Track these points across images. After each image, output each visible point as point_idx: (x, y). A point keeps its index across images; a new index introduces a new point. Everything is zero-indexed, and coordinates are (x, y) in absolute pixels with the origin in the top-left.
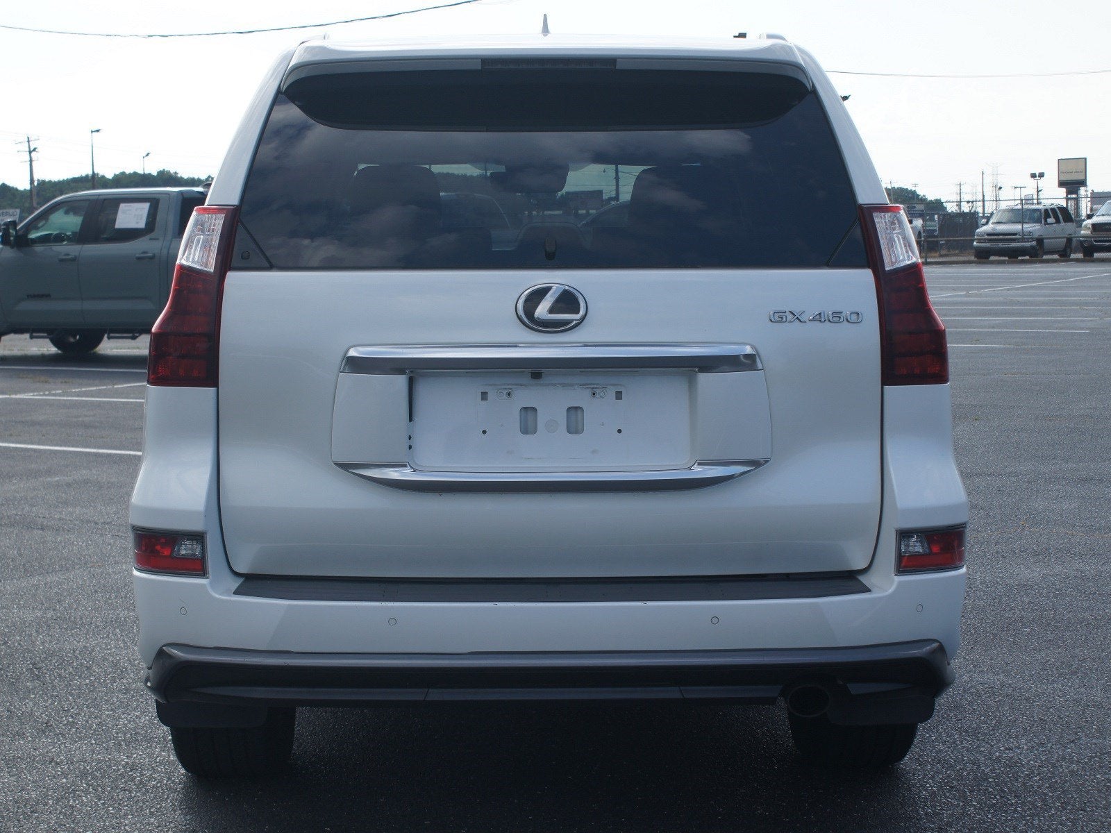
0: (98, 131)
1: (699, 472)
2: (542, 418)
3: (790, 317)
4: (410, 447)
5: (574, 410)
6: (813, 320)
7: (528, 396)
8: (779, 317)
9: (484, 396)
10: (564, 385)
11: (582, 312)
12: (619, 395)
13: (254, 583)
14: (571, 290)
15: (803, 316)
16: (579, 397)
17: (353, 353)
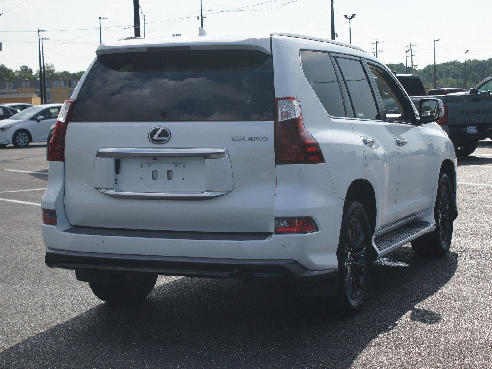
0: (438, 40)
1: (207, 194)
2: (159, 174)
3: (240, 139)
4: (116, 183)
5: (169, 172)
6: (249, 139)
7: (155, 166)
8: (236, 139)
9: (141, 166)
10: (167, 162)
11: (169, 137)
12: (184, 166)
13: (76, 229)
14: (166, 129)
15: (245, 138)
16: (171, 167)
17: (100, 150)
